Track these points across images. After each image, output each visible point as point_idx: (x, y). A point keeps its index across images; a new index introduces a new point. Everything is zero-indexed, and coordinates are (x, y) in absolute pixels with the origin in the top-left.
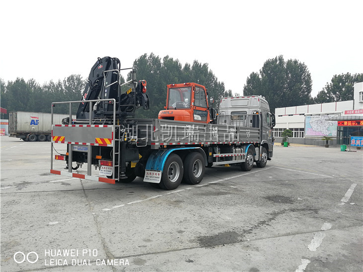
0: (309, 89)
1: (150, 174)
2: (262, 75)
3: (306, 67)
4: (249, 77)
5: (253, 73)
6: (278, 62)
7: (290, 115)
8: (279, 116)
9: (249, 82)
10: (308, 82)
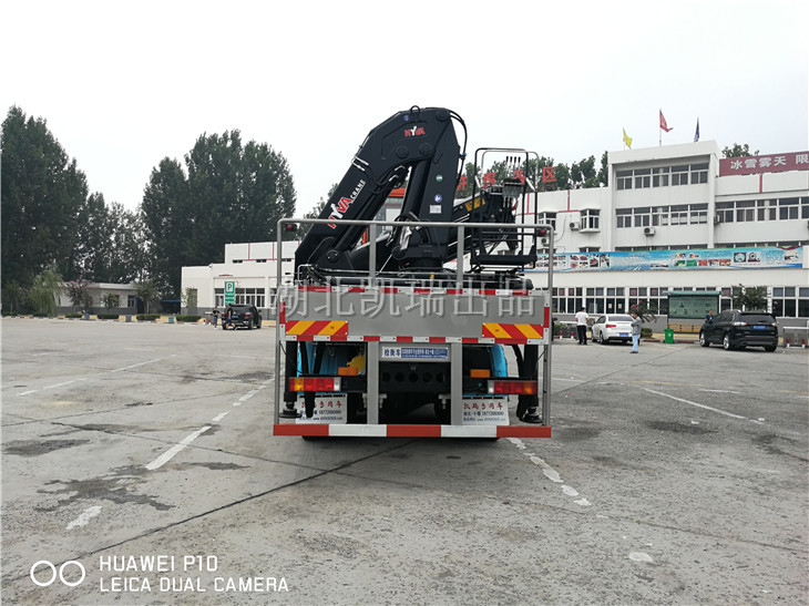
0: (289, 207)
1: (475, 406)
2: (191, 169)
3: (284, 162)
4: (159, 169)
5: (167, 159)
6: (229, 144)
7: (258, 261)
8: (235, 262)
9: (156, 178)
10: (288, 193)
